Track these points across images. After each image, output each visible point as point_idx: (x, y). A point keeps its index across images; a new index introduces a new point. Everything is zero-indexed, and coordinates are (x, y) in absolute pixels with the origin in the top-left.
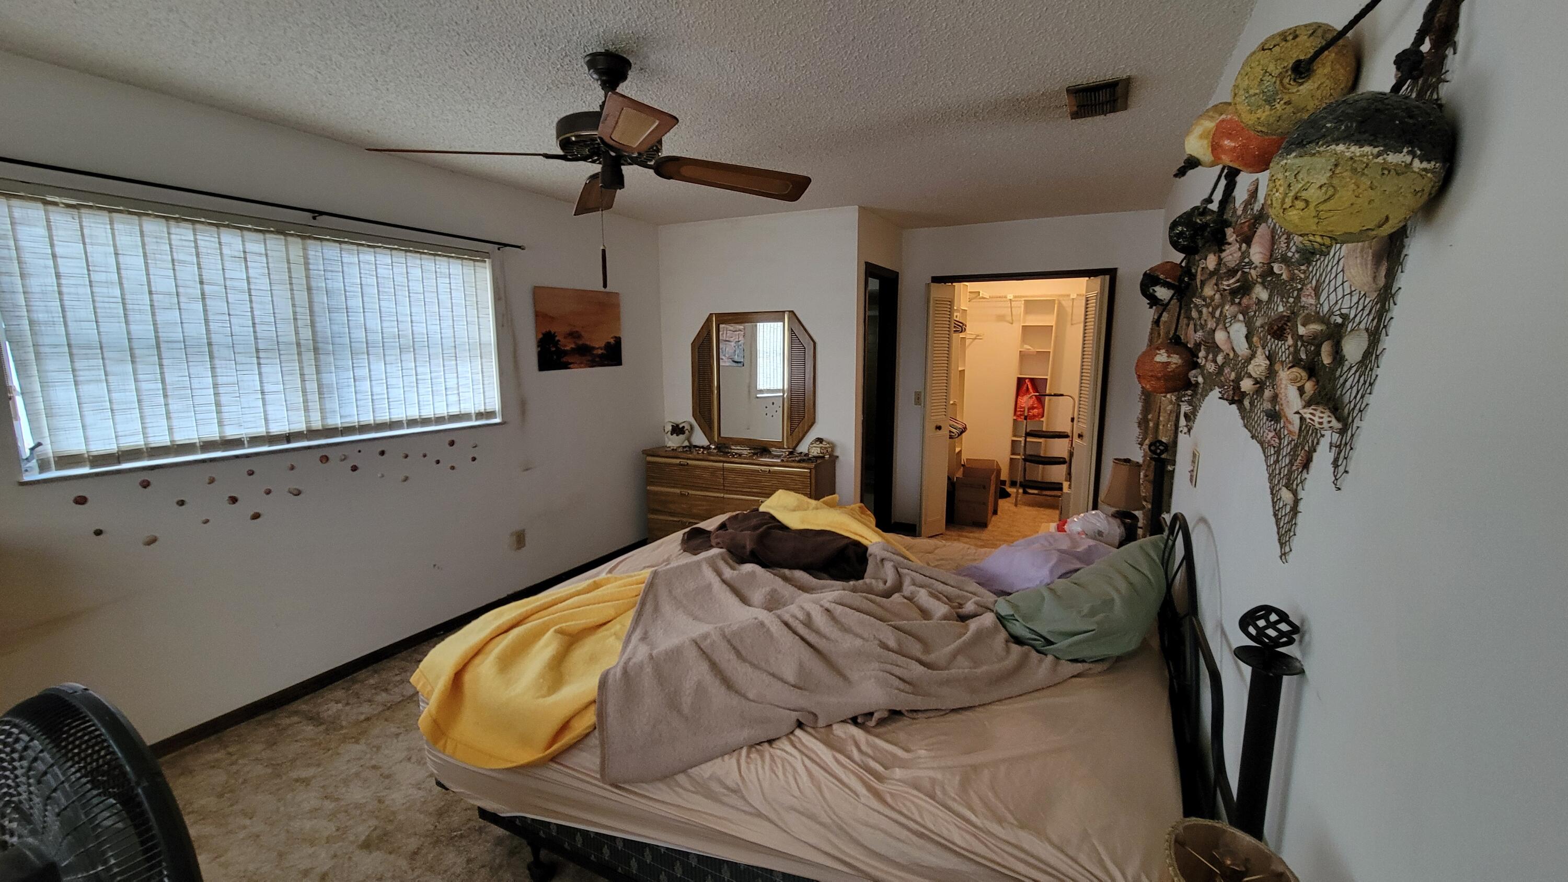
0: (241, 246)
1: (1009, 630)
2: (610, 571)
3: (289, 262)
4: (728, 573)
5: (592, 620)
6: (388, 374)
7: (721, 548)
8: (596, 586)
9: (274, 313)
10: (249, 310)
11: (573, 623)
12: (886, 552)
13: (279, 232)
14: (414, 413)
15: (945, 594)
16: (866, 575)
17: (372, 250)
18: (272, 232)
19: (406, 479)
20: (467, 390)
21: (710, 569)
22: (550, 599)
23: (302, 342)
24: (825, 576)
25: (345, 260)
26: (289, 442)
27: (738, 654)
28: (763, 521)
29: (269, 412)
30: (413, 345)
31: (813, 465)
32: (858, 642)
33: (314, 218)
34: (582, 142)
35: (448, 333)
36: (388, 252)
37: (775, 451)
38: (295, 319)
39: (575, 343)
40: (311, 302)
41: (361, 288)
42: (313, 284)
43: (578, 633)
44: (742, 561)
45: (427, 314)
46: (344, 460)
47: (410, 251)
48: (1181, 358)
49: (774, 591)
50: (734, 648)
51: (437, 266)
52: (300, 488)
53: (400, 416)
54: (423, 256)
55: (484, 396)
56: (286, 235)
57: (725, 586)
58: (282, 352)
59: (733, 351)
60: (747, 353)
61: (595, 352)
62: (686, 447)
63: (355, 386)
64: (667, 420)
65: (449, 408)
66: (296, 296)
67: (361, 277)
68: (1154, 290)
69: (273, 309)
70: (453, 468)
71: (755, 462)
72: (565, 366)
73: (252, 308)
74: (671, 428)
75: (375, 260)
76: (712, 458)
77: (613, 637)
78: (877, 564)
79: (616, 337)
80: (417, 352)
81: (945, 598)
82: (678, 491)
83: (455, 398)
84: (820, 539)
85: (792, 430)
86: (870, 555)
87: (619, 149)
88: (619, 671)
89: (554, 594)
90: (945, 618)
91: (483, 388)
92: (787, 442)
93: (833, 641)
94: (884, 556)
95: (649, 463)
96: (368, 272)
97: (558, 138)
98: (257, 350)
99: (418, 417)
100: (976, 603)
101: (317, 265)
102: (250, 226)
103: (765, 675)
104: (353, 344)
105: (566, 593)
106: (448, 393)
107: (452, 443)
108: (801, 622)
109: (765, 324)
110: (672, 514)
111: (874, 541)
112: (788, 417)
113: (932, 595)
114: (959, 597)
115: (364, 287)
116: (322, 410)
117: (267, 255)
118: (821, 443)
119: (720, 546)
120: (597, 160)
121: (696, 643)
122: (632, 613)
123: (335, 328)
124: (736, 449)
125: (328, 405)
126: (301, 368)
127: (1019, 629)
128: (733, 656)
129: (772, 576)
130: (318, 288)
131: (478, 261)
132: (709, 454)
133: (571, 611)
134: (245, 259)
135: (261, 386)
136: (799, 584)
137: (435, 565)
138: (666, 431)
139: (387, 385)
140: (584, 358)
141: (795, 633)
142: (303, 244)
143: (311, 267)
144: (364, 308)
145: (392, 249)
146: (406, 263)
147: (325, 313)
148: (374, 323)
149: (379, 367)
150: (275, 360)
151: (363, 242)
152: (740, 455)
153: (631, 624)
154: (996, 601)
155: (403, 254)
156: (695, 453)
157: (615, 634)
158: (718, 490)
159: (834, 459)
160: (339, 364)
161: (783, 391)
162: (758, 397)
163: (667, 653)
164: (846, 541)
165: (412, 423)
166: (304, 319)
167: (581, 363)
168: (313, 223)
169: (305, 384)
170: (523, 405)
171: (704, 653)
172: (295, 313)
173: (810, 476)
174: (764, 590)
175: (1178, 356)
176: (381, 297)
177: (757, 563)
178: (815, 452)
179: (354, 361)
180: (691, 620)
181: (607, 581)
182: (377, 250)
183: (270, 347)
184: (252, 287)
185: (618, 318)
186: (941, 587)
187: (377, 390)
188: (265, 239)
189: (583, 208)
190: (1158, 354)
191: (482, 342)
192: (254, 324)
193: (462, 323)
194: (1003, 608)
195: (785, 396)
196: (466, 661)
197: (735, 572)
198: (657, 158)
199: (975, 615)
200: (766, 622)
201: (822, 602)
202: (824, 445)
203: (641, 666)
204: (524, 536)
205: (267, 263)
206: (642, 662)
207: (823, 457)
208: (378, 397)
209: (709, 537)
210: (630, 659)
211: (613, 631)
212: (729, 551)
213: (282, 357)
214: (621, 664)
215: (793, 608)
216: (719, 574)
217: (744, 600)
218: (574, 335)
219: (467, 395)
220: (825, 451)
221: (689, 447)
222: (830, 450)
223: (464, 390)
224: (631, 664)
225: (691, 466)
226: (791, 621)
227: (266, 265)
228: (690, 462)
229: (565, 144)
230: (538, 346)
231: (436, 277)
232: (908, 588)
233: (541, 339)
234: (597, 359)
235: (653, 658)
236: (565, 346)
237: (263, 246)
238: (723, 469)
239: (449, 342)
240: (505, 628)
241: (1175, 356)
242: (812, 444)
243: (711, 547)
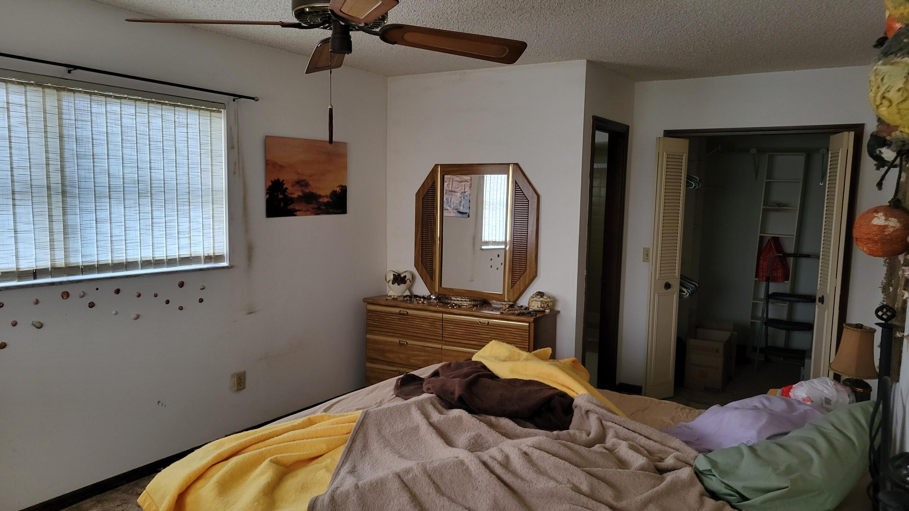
0: (5, 97)
1: (706, 484)
2: (326, 410)
3: (45, 112)
4: (436, 416)
5: (305, 453)
6: (127, 217)
7: (432, 393)
8: (311, 423)
9: (30, 159)
10: (9, 155)
11: (288, 454)
12: (590, 404)
13: (37, 85)
14: (148, 255)
15: (647, 447)
16: (570, 427)
17: (118, 101)
18: (32, 84)
19: (138, 317)
20: (197, 234)
21: (419, 412)
22: (267, 432)
23: (52, 185)
24: (532, 425)
25: (94, 110)
26: (35, 278)
27: (438, 489)
28: (474, 370)
29: (20, 250)
30: (151, 190)
31: (532, 319)
32: (552, 484)
33: (69, 72)
34: (315, 12)
35: (183, 179)
36: (133, 103)
37: (495, 304)
38: (47, 164)
39: (302, 191)
40: (62, 148)
41: (107, 136)
42: (65, 132)
43: (291, 465)
44: (450, 406)
45: (165, 161)
46: (83, 296)
47: (153, 102)
48: (899, 221)
49: (479, 436)
50: (434, 483)
51: (176, 116)
52: (41, 321)
53: (135, 257)
54: (164, 107)
55: (214, 240)
56: (43, 87)
57: (431, 428)
58: (34, 195)
59: (458, 202)
60: (473, 205)
61: (321, 200)
62: (407, 296)
63: (97, 228)
64: (388, 269)
65: (181, 250)
66: (49, 143)
67: (107, 126)
68: (880, 151)
69: (29, 155)
70: (181, 308)
71: (475, 313)
72: (291, 213)
73: (11, 153)
74: (392, 277)
75: (121, 111)
76: (432, 308)
77: (324, 470)
78: (582, 415)
79: (342, 186)
80: (154, 196)
81: (646, 452)
82: (397, 340)
83: (187, 241)
84: (527, 389)
85: (513, 284)
86: (576, 407)
87: (347, 20)
88: (327, 499)
89: (270, 429)
90: (642, 468)
91: (213, 232)
92: (508, 295)
93: (528, 482)
94: (588, 408)
95: (369, 311)
96: (113, 121)
97: (293, 9)
98: (13, 193)
99: (151, 259)
100: (677, 458)
101: (69, 116)
102: (14, 79)
103: (460, 508)
104: (97, 189)
105: (282, 427)
106: (180, 236)
107: (181, 285)
108: (500, 463)
109: (493, 176)
110: (390, 363)
111: (580, 393)
112: (509, 269)
113: (632, 447)
114: (661, 451)
115: (109, 136)
116: (66, 250)
117: (26, 106)
118: (542, 297)
119: (430, 391)
120: (327, 27)
121: (399, 476)
122: (342, 449)
123: (82, 173)
124: (456, 300)
125: (72, 245)
126: (50, 210)
127: (714, 484)
128: (432, 490)
129: (478, 421)
130: (69, 136)
131: (214, 111)
132: (430, 304)
133: (286, 443)
134: (8, 109)
135: (15, 226)
136: (504, 431)
137: (159, 402)
138: (388, 280)
139: (125, 227)
140: (309, 206)
141: (492, 472)
142: (58, 96)
143: (64, 116)
144: (108, 155)
145: (136, 100)
146: (148, 114)
147: (74, 159)
148: (116, 169)
149: (118, 210)
150: (28, 202)
151: (111, 94)
152: (460, 306)
153: (341, 458)
154: (696, 457)
155: (146, 104)
156: (415, 302)
157: (325, 467)
158: (436, 341)
159: (555, 314)
160: (83, 206)
161: (505, 243)
162: (482, 249)
163: (371, 484)
164: (551, 392)
165: (146, 264)
166: (55, 165)
167: (308, 210)
168: (68, 76)
169: (52, 225)
170: (250, 249)
171: (406, 486)
172: (47, 158)
173: (529, 330)
174: (469, 435)
175: (896, 220)
176: (124, 145)
177: (464, 409)
178: (536, 305)
179: (97, 204)
180: (397, 456)
181: (322, 419)
182: (123, 101)
183: (24, 190)
184: (12, 134)
185: (344, 167)
186: (643, 441)
187: (115, 232)
188: (26, 91)
189: (313, 68)
190: (876, 217)
191: (214, 189)
192: (12, 168)
193: (196, 171)
194: (702, 464)
195: (507, 248)
196: (189, 484)
197: (442, 416)
198: (383, 25)
199: (673, 469)
200: (466, 461)
201: (521, 447)
202: (544, 299)
203: (347, 495)
204: (245, 377)
205: (27, 113)
206: (348, 490)
207: (544, 311)
208: (117, 239)
209: (422, 384)
210: (337, 488)
211: (324, 464)
212: (438, 396)
213: (34, 199)
214: (330, 491)
215: (494, 451)
216: (427, 417)
217: (449, 442)
218: (301, 183)
219: (197, 238)
220: (545, 305)
221: (410, 297)
222: (550, 304)
223: (195, 234)
224: (338, 492)
225: (412, 315)
226: (490, 462)
227: (25, 115)
228: (410, 312)
229: (300, 14)
230: (267, 193)
231: (175, 127)
232: (610, 440)
233: (270, 187)
234: (323, 207)
235: (358, 487)
236: (293, 194)
237: (24, 97)
238: (442, 320)
239: (183, 188)
240: (226, 456)
241: (893, 219)
242: (532, 297)
243: (424, 392)
